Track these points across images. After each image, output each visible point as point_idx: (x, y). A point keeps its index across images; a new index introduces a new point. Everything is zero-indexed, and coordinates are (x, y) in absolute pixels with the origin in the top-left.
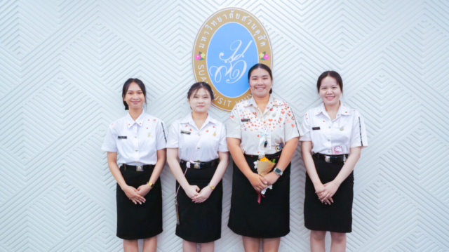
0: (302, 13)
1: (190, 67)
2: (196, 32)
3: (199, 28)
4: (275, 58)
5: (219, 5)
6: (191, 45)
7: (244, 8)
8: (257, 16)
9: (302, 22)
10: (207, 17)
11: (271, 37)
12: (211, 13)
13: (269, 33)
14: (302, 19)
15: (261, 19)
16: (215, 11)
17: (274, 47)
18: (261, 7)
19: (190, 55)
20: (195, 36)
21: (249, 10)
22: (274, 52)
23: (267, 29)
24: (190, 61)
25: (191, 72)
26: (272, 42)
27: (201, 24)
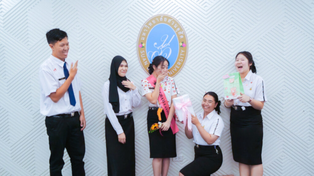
0: (206, 17)
1: (136, 52)
2: (139, 30)
3: (141, 27)
4: (189, 46)
5: (154, 13)
6: (136, 38)
7: (169, 14)
8: (177, 19)
9: (206, 23)
10: (146, 20)
11: (187, 32)
12: (148, 18)
13: (185, 30)
14: (206, 20)
15: (180, 21)
16: (151, 16)
17: (188, 39)
18: (180, 13)
19: (135, 45)
20: (138, 33)
21: (172, 15)
22: (189, 42)
23: (184, 27)
24: (135, 48)
25: (136, 55)
26: (188, 35)
27: (142, 25)
